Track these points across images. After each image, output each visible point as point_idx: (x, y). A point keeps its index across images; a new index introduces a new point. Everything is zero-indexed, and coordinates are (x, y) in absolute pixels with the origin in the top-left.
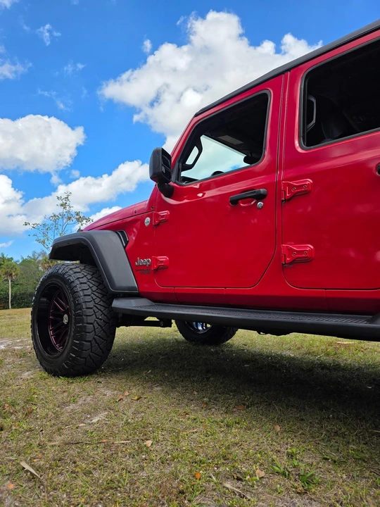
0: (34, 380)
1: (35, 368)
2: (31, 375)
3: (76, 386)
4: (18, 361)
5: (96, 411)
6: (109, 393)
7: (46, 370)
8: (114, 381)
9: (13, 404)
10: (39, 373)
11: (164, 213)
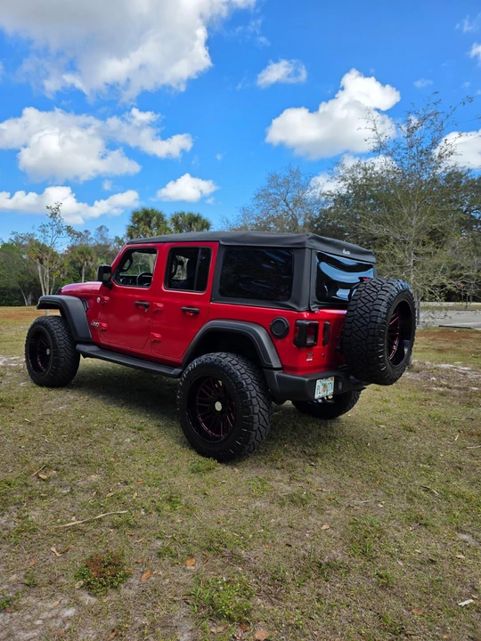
0: (28, 387)
1: (27, 380)
2: (26, 385)
3: (53, 393)
4: (16, 375)
5: (62, 404)
6: (72, 397)
7: (35, 382)
8: (77, 393)
9: (17, 398)
10: (30, 383)
11: (107, 298)
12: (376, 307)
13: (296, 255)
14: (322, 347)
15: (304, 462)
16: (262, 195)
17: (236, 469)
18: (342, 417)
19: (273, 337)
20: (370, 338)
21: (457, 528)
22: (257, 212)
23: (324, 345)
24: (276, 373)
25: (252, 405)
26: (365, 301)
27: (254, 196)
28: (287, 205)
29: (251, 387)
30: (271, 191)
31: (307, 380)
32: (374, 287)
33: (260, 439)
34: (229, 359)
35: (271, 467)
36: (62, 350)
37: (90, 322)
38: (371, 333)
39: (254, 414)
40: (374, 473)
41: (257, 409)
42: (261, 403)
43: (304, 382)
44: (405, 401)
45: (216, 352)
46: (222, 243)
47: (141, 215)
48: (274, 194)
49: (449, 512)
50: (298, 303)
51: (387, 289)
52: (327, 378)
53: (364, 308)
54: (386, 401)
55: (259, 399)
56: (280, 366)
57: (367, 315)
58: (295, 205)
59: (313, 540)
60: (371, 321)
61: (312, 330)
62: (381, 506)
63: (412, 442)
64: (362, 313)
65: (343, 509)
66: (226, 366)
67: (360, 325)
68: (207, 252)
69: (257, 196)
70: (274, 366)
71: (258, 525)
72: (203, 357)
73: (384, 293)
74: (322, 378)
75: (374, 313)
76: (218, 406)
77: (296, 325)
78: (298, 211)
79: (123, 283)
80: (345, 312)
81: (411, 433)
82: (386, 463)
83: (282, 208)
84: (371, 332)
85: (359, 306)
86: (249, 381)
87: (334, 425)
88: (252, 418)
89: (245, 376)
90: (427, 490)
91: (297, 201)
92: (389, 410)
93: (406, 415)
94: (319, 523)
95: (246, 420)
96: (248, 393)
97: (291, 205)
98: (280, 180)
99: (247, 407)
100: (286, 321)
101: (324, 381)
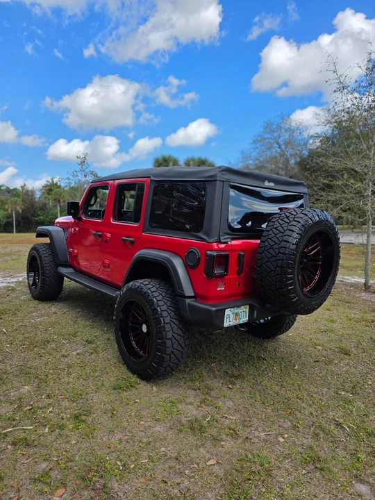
6: (54, 310)
8: (60, 306)
11: (77, 229)
12: (285, 238)
13: (209, 187)
14: (236, 276)
15: (222, 384)
16: (259, 140)
17: (155, 388)
18: (282, 336)
19: (188, 268)
20: (279, 269)
21: (356, 476)
22: (254, 154)
23: (238, 274)
24: (188, 301)
25: (164, 331)
26: (276, 232)
27: (252, 141)
28: (280, 147)
29: (165, 314)
30: (266, 136)
31: (214, 309)
32: (287, 217)
33: (177, 361)
34: (150, 286)
35: (189, 388)
36: (47, 271)
37: (68, 249)
38: (279, 265)
39: (166, 339)
40: (289, 399)
41: (170, 335)
42: (175, 328)
43: (210, 311)
44: (352, 322)
45: (141, 278)
46: (152, 178)
47: (161, 160)
48: (269, 138)
49: (354, 455)
50: (208, 234)
51: (298, 220)
52: (239, 306)
53: (275, 239)
54: (332, 321)
55: (173, 325)
56: (193, 295)
57: (276, 246)
58: (286, 147)
59: (193, 477)
60: (279, 253)
61: (223, 260)
62: (282, 440)
63: (343, 366)
64: (272, 243)
65: (240, 441)
66: (145, 293)
67: (270, 255)
68: (141, 188)
69: (255, 142)
70: (187, 294)
71: (145, 454)
72: (131, 283)
73: (295, 223)
74: (233, 307)
75: (283, 244)
76: (144, 328)
77: (206, 255)
78: (289, 152)
79: (91, 216)
80: (259, 241)
81: (346, 356)
82: (306, 390)
83: (276, 150)
84: (280, 263)
85: (270, 237)
86: (164, 308)
87: (270, 345)
88: (165, 342)
89: (161, 303)
90: (338, 424)
91: (288, 143)
92: (332, 331)
93: (347, 336)
94: (208, 456)
95: (159, 344)
96: (162, 319)
97: (283, 147)
98: (274, 127)
99: (160, 332)
100: (198, 252)
101: (236, 310)
